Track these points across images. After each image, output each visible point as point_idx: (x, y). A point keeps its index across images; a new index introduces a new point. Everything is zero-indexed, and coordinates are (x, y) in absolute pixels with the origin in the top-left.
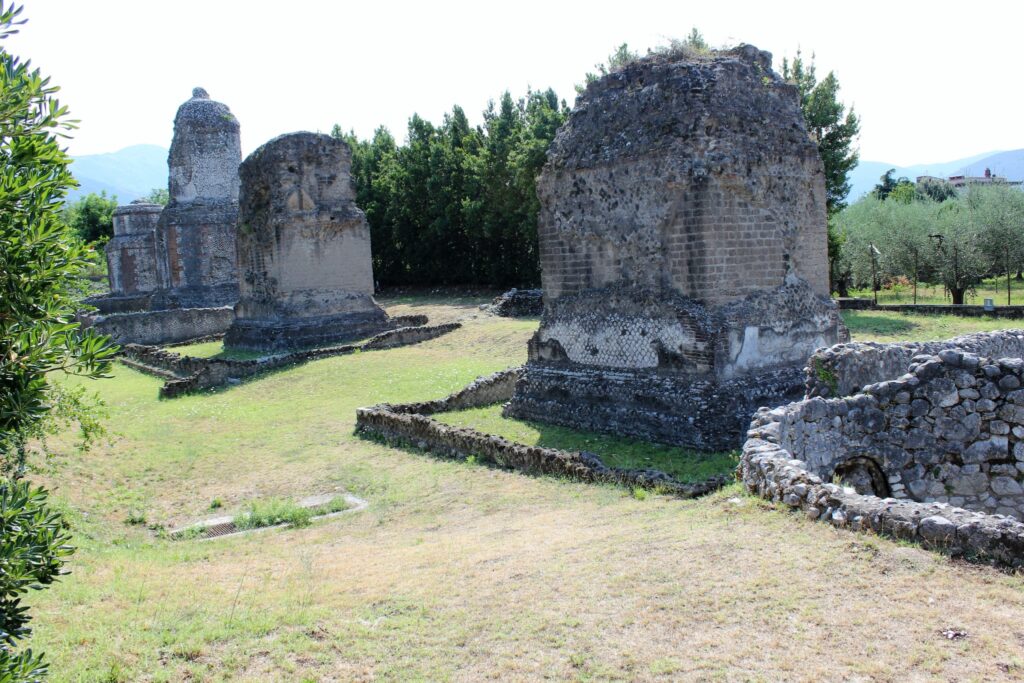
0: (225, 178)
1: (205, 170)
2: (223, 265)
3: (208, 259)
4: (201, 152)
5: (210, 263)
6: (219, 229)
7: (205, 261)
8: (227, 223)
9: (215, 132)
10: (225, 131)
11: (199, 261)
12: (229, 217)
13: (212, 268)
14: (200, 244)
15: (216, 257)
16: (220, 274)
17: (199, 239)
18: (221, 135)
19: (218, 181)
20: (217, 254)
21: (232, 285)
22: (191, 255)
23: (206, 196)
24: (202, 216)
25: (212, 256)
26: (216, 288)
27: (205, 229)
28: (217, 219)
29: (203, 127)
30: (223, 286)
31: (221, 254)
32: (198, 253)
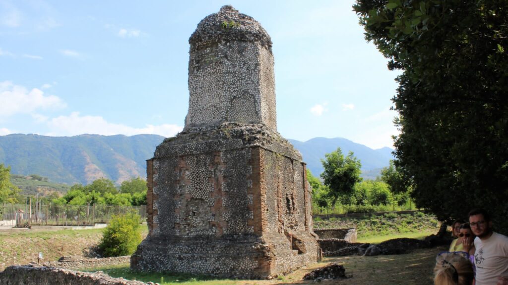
0: (219, 96)
1: (199, 90)
2: (201, 210)
3: (184, 202)
4: (197, 71)
5: (187, 206)
6: (198, 161)
7: (181, 204)
8: (207, 153)
9: (215, 44)
10: (227, 41)
11: (174, 204)
12: (209, 145)
13: (187, 213)
14: (177, 182)
15: (192, 198)
16: (197, 221)
17: (176, 176)
18: (221, 46)
19: (213, 102)
20: (193, 195)
21: (208, 237)
22: (165, 195)
23: (197, 123)
24: (180, 146)
25: (188, 197)
26: (189, 239)
27: (182, 162)
28: (196, 149)
29: (201, 41)
30: (197, 238)
31: (198, 195)
32: (173, 194)
